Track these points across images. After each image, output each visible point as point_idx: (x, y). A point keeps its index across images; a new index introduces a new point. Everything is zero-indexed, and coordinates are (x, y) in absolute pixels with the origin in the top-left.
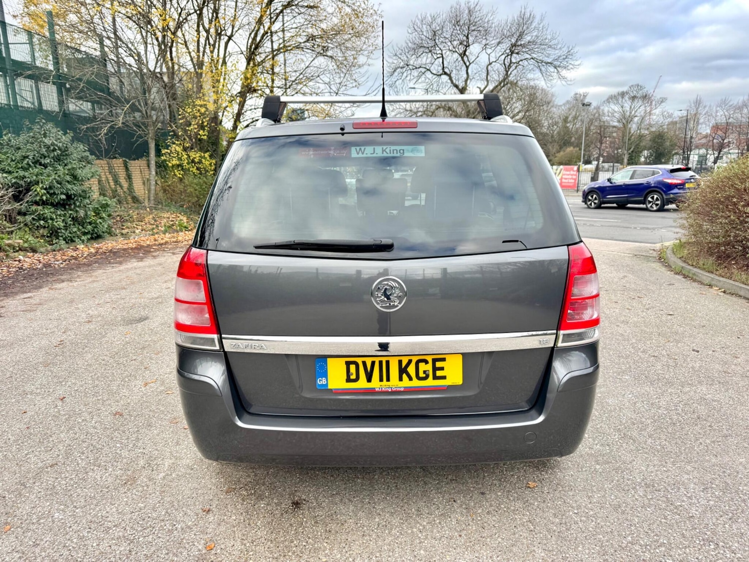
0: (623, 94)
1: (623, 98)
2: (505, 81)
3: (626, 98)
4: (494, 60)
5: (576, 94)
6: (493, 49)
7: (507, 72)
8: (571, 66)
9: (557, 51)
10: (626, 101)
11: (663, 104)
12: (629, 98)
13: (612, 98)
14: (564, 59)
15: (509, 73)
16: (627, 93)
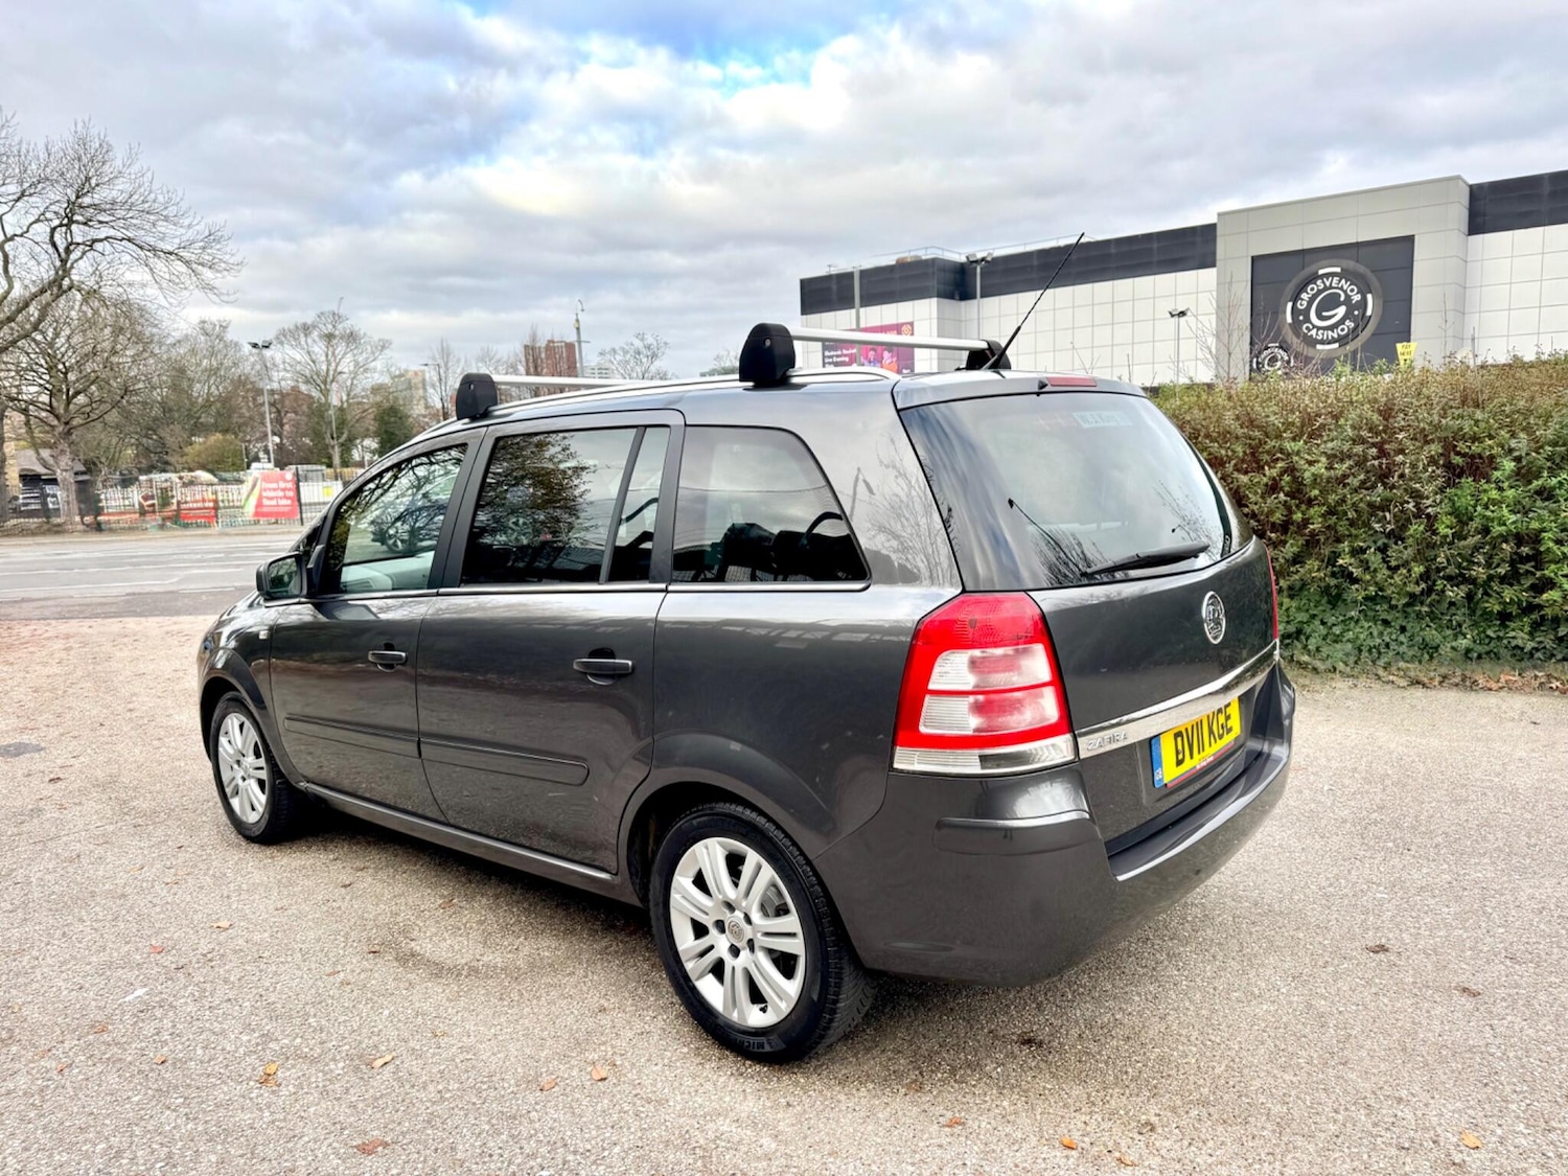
0: (306, 329)
1: (306, 335)
2: (58, 286)
3: (315, 334)
4: (19, 232)
5: (204, 322)
6: (11, 204)
7: (64, 261)
8: (223, 265)
9: (183, 231)
10: (314, 341)
11: (386, 351)
12: (321, 337)
13: (285, 336)
14: (204, 248)
15: (69, 265)
16: (314, 327)
